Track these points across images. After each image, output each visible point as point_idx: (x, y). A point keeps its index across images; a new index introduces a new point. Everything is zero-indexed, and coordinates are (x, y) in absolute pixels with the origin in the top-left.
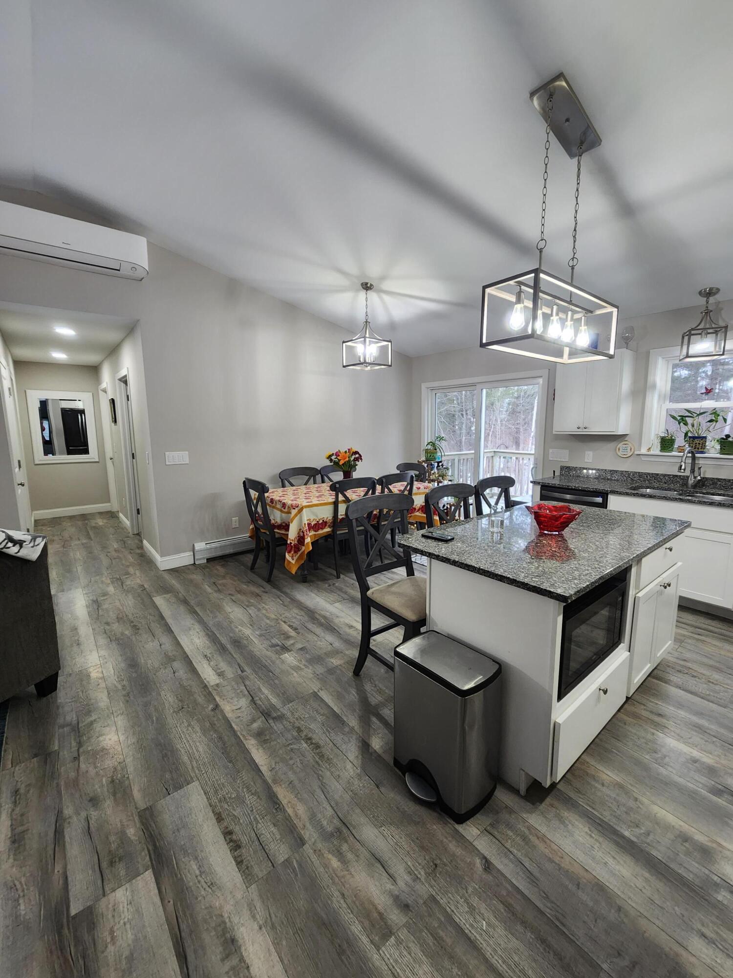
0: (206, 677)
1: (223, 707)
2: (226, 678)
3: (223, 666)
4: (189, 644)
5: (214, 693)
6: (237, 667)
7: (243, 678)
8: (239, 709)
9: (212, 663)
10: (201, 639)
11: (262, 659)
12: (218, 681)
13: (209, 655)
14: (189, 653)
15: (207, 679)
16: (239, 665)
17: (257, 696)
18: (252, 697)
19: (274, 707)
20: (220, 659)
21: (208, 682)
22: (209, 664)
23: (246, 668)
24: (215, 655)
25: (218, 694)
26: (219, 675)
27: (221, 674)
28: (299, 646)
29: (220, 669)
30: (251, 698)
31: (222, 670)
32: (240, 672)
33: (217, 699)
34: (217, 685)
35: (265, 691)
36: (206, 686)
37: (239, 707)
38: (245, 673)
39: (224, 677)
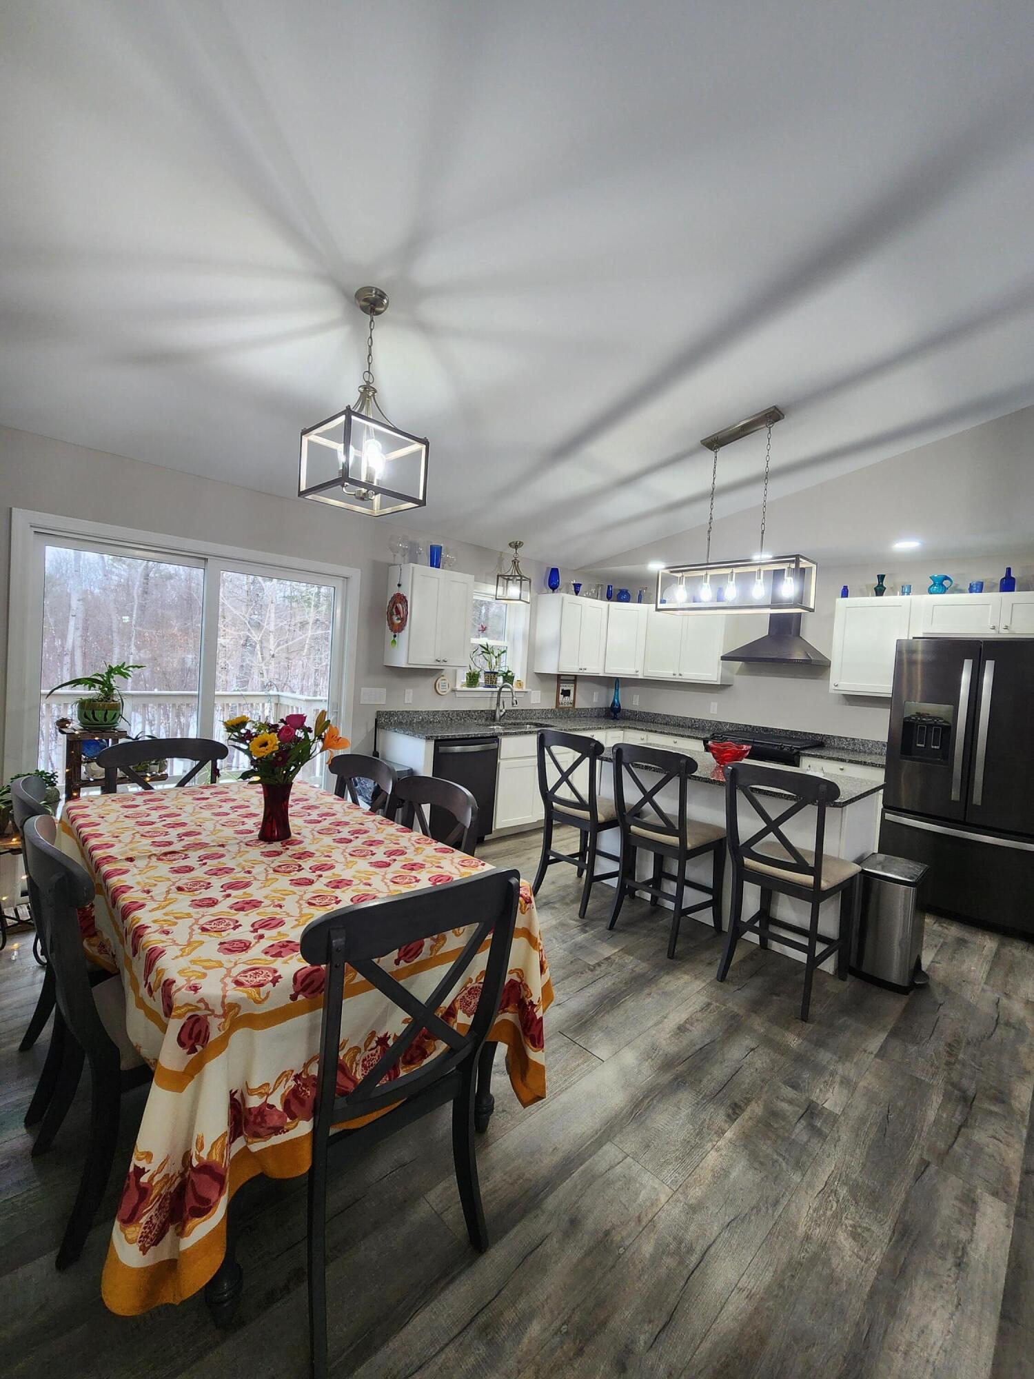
0: (1002, 1228)
1: (1019, 1163)
2: (968, 1186)
3: (947, 1206)
4: (968, 1351)
5: (1015, 1190)
6: (926, 1177)
7: (942, 1156)
8: (995, 1138)
9: (963, 1236)
10: (921, 1323)
11: (868, 1142)
12: (988, 1198)
13: (951, 1260)
14: (992, 1322)
15: (1004, 1220)
16: (917, 1178)
17: (951, 1122)
18: (959, 1130)
19: (947, 1097)
20: (938, 1228)
21: (1007, 1217)
22: (971, 1241)
23: (914, 1159)
24: (938, 1241)
25: (1008, 1182)
26: (974, 1202)
27: (970, 1202)
28: (788, 1092)
29: (961, 1210)
30: (963, 1130)
31: (957, 1203)
32: (933, 1168)
33: (1016, 1179)
34: (995, 1194)
35: (931, 1115)
36: (1018, 1214)
37: (992, 1139)
38: (926, 1157)
39: (970, 1190)
